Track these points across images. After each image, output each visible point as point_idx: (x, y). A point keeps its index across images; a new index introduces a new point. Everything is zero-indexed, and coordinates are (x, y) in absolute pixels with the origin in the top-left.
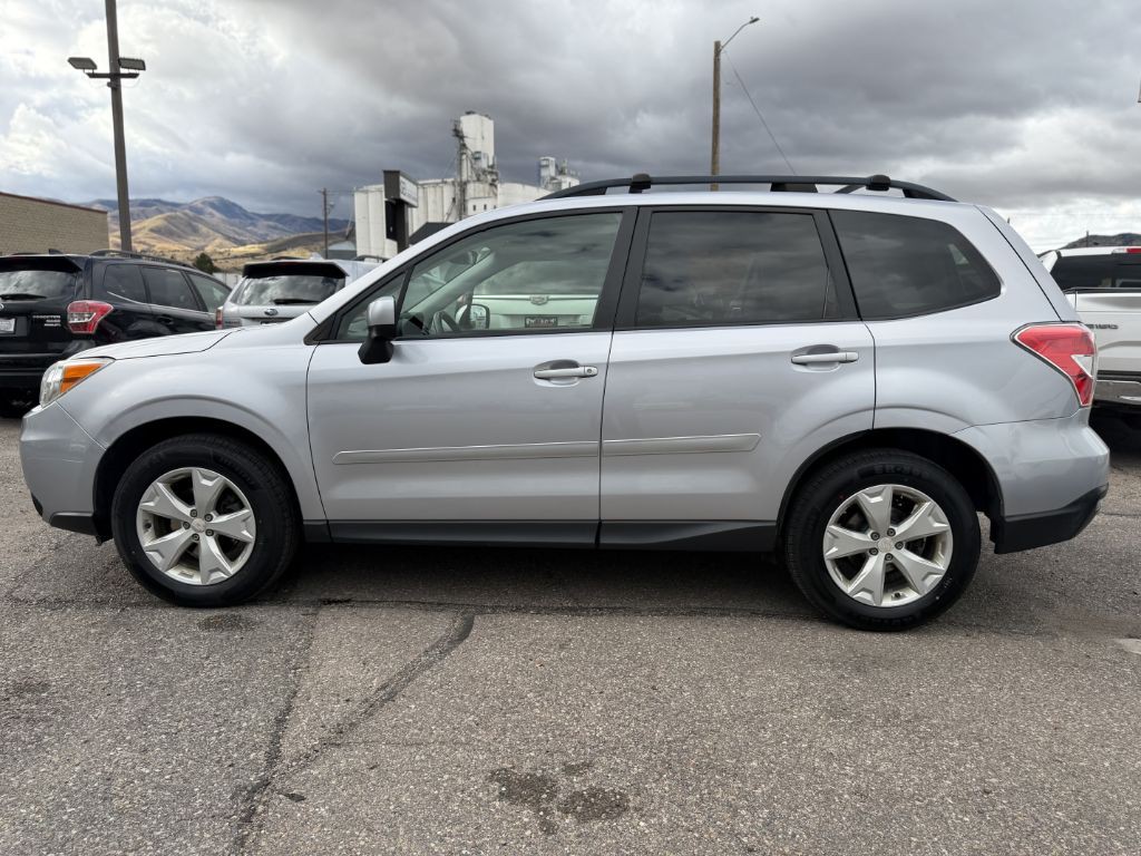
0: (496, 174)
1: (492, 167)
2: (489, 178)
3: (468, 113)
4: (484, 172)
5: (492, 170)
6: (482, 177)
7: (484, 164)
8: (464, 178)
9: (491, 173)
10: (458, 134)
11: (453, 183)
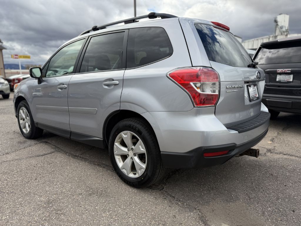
0: (288, 32)
1: (287, 30)
2: (286, 34)
3: (280, 14)
4: (284, 32)
5: (287, 31)
6: (283, 33)
7: (284, 29)
8: (277, 34)
9: (286, 32)
10: (276, 21)
11: (273, 37)
